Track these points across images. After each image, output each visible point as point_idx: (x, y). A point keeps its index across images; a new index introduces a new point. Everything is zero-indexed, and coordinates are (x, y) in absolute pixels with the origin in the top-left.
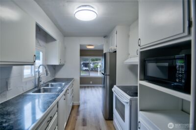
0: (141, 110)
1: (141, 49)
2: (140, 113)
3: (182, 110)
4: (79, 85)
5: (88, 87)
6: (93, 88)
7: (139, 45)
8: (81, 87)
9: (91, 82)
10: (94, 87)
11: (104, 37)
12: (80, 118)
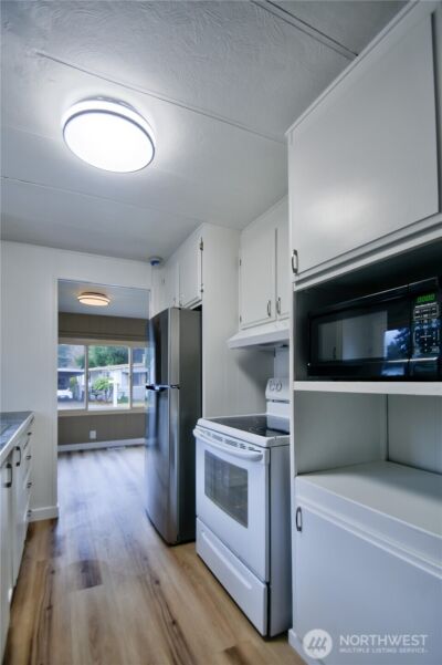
0: (299, 474)
1: (298, 283)
2: (298, 483)
3: (388, 460)
4: (56, 448)
5: (81, 452)
6: (100, 454)
7: (295, 271)
8: (60, 454)
9: (93, 434)
10: (104, 449)
11: (153, 263)
12: (67, 562)
